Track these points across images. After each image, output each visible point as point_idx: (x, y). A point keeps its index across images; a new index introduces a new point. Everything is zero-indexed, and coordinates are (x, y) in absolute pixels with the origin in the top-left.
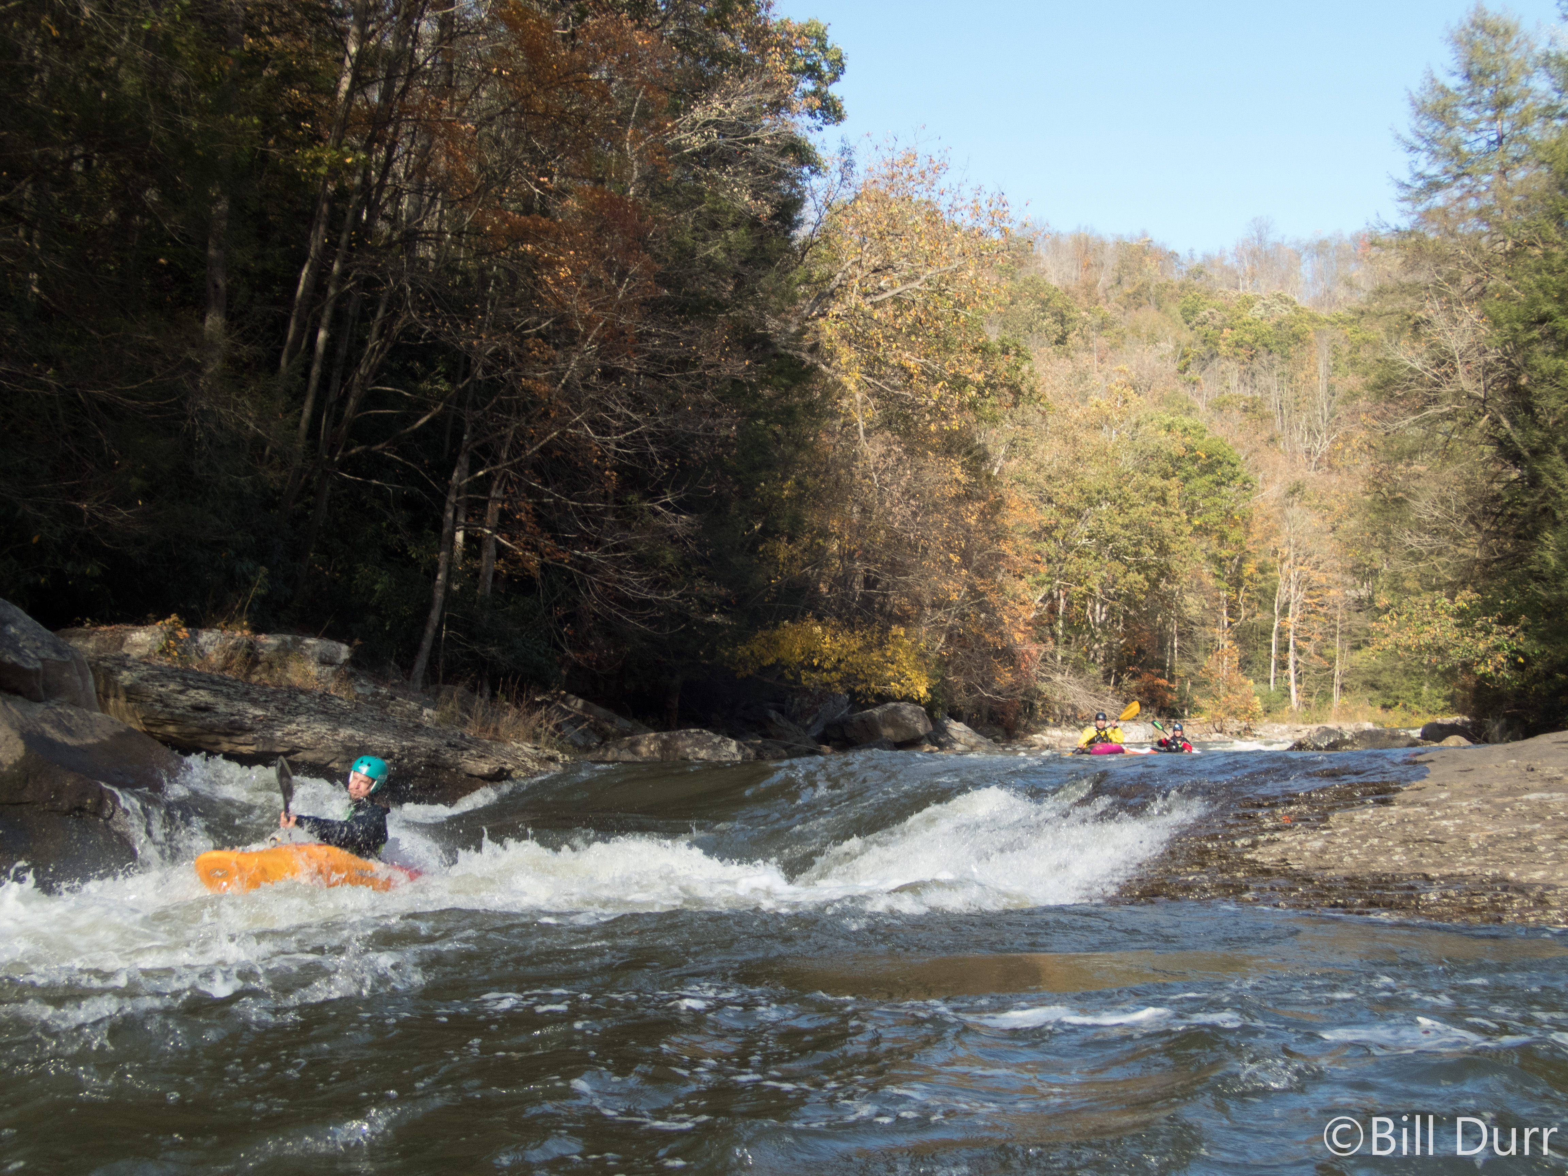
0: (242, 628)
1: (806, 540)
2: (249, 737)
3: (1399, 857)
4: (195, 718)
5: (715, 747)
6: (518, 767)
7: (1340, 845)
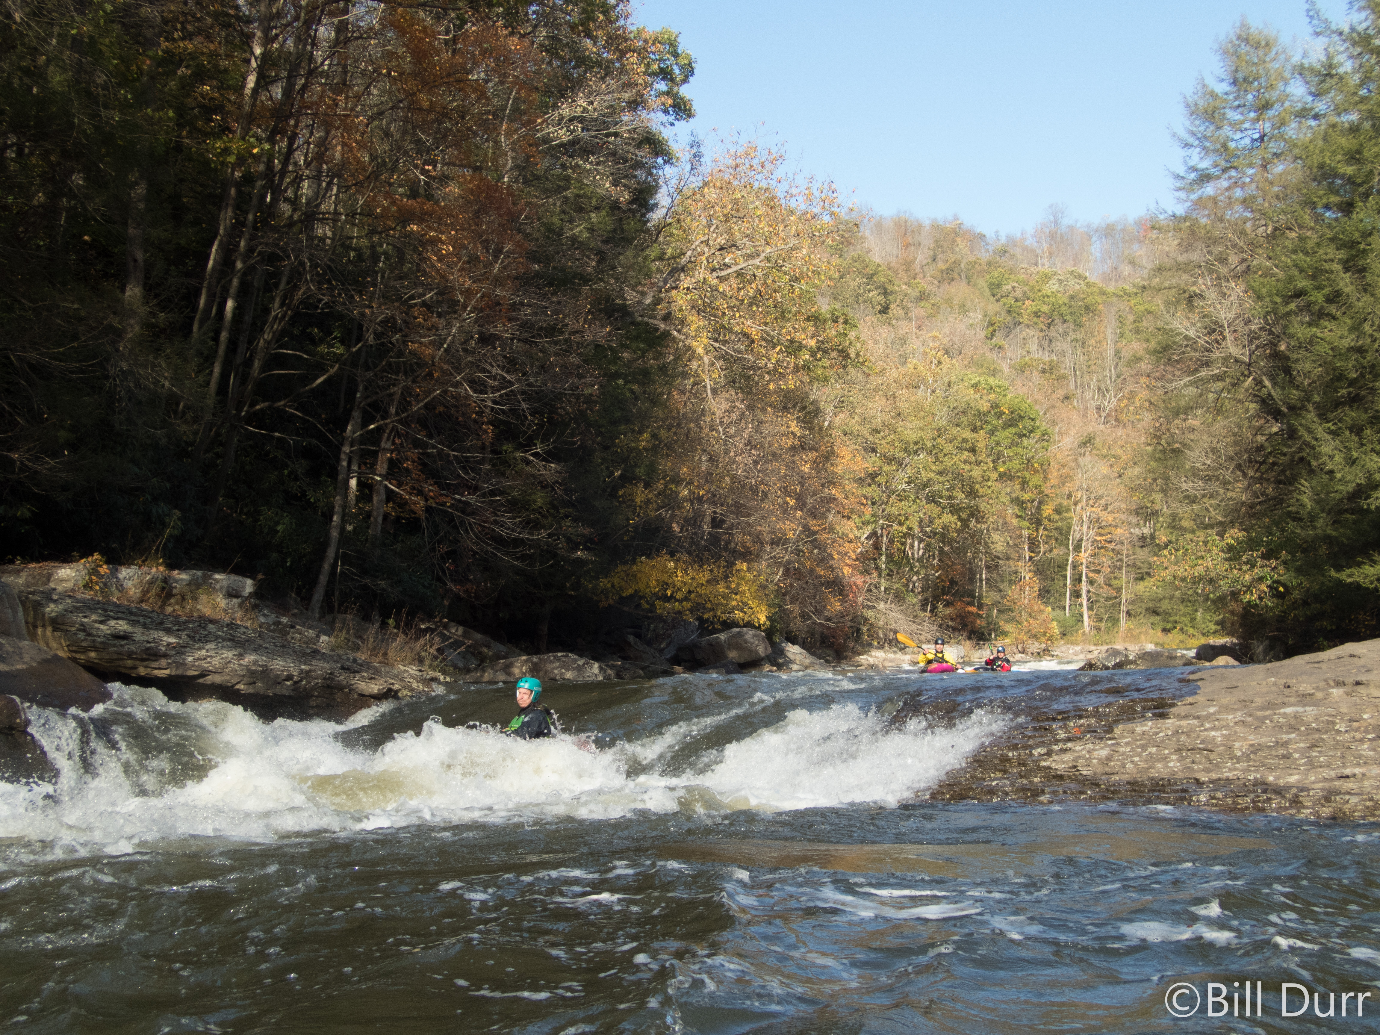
0: (158, 565)
1: (660, 485)
2: (164, 662)
3: (1174, 764)
4: (114, 646)
5: (580, 669)
6: (405, 688)
7: (1123, 754)
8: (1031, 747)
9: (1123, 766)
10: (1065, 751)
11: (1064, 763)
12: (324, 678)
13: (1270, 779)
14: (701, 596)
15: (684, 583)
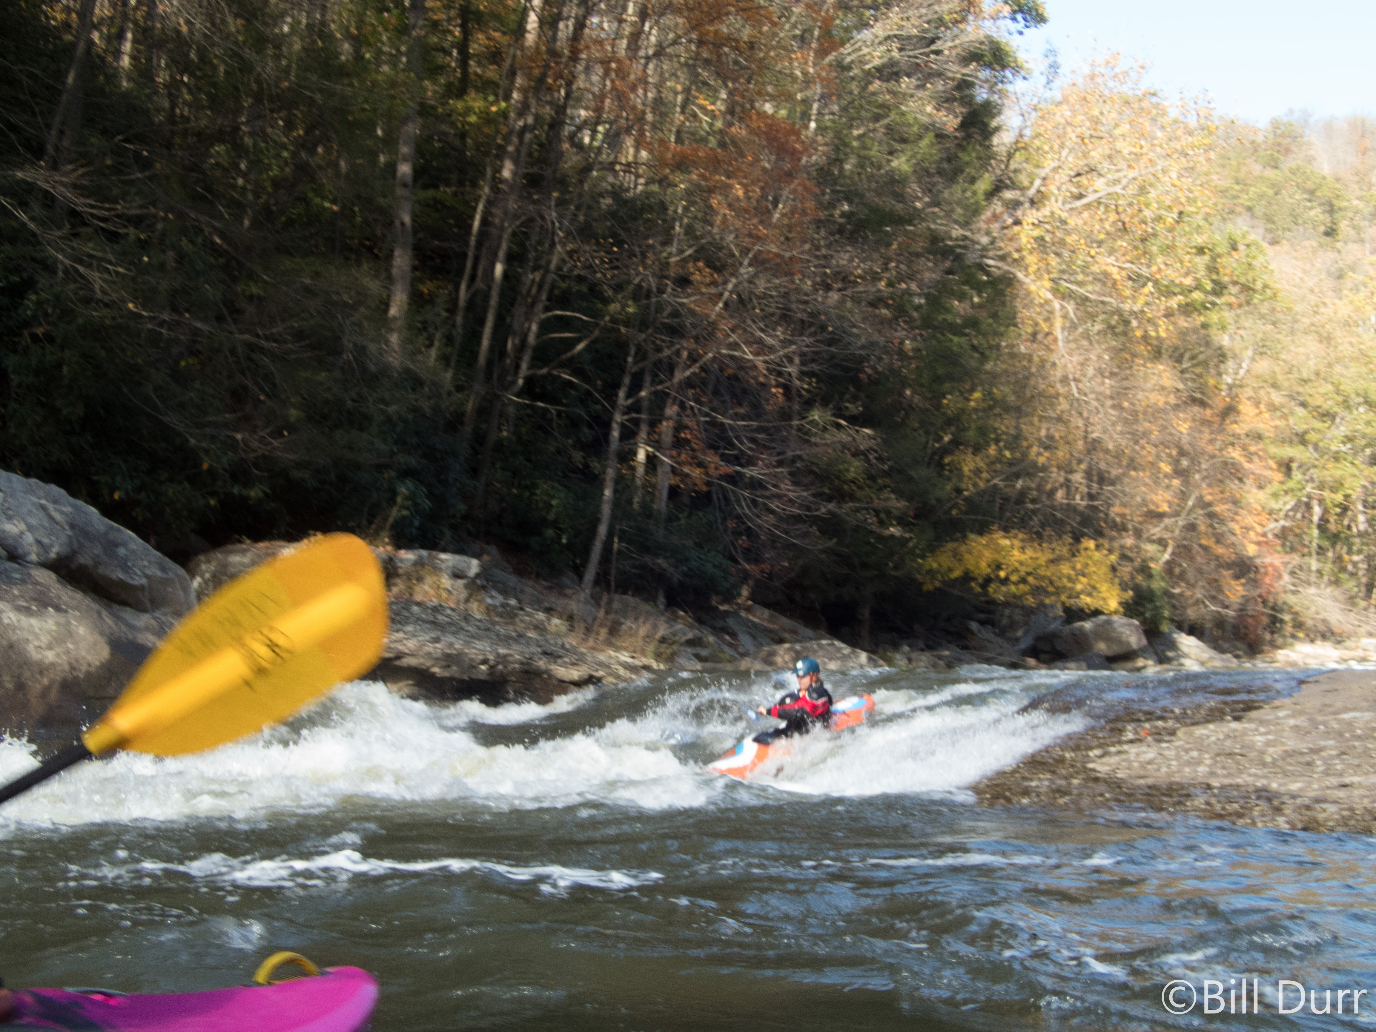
0: (385, 545)
3: (1203, 768)
5: (845, 659)
6: (610, 675)
7: (1166, 757)
8: (1091, 748)
9: (1158, 770)
10: (1119, 753)
11: (1109, 765)
12: (522, 663)
13: (1274, 786)
14: (1041, 578)
15: (1021, 563)
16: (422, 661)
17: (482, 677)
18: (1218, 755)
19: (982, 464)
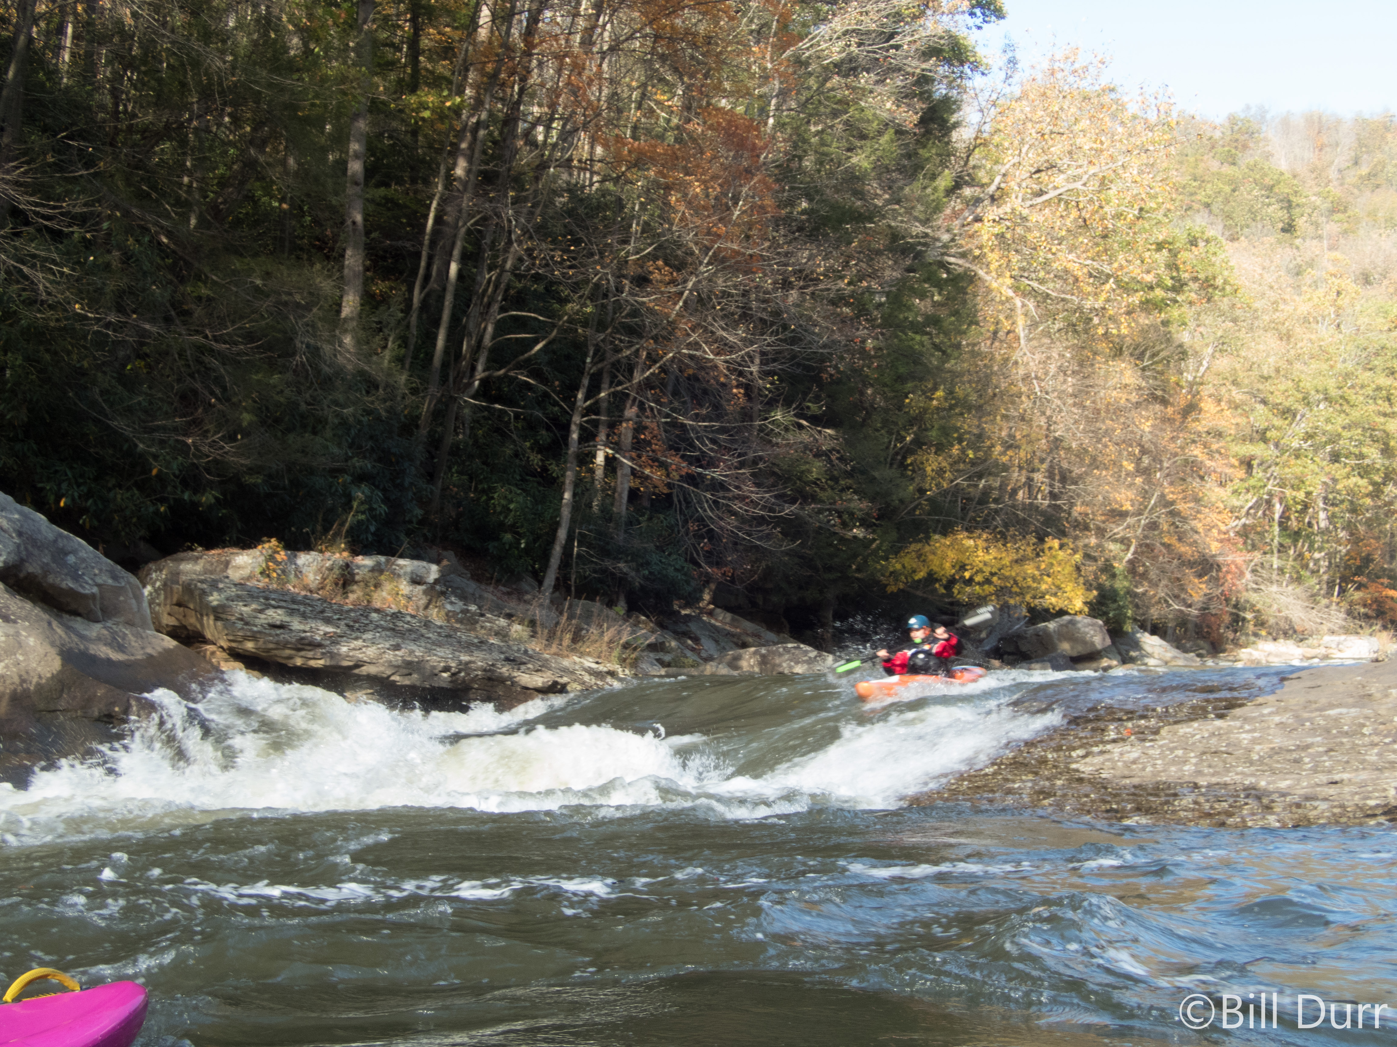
0: (342, 550)
1: (955, 450)
2: (318, 652)
4: (270, 635)
6: (575, 681)
8: (1074, 749)
10: (1102, 752)
12: (485, 670)
13: (1263, 784)
14: (1006, 578)
15: (985, 564)
16: (382, 669)
17: (444, 685)
18: (1204, 753)
19: (944, 464)
